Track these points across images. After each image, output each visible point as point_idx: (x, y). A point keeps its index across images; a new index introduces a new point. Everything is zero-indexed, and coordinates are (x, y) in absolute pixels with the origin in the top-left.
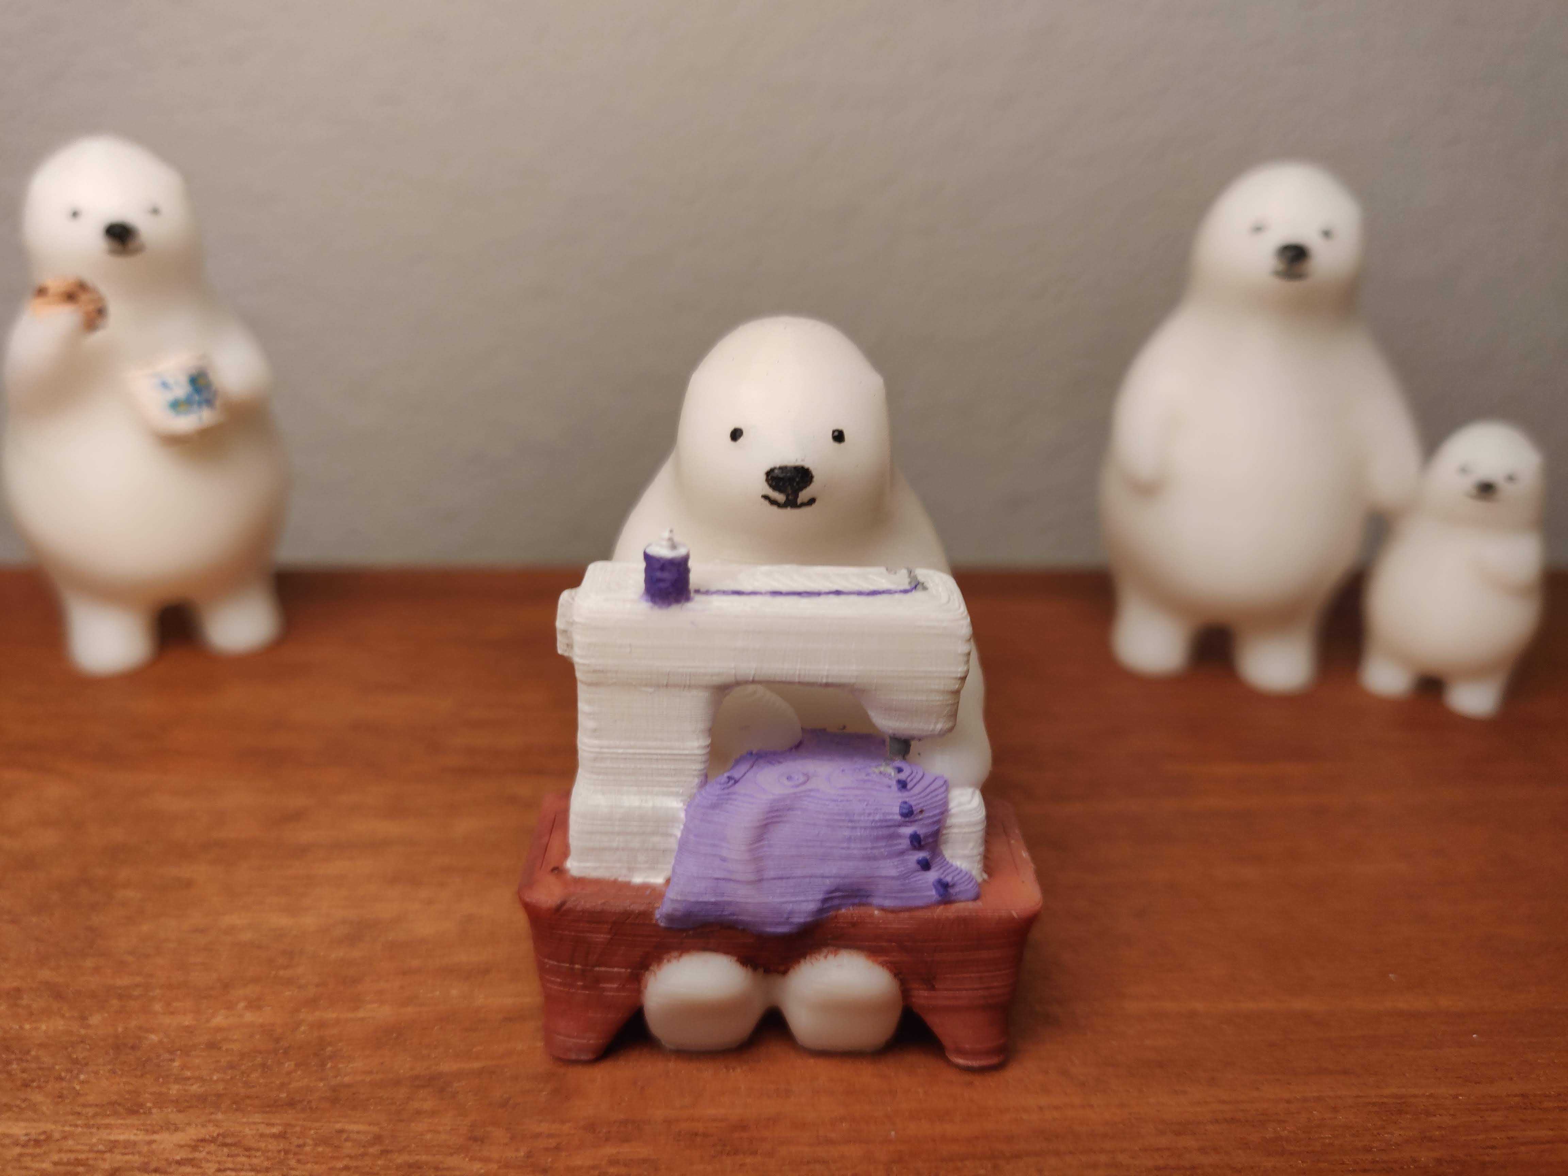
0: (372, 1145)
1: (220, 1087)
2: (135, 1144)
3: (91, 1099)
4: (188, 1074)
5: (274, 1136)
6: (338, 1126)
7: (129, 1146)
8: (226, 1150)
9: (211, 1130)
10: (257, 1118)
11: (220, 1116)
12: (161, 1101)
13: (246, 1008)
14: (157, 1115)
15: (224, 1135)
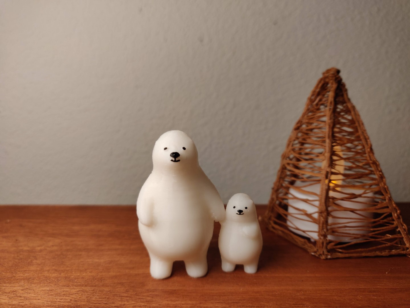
0: (108, 292)
1: (83, 284)
2: (68, 291)
3: (61, 285)
4: (78, 282)
5: (92, 290)
6: (103, 289)
7: (66, 291)
8: (83, 292)
9: (81, 289)
10: (89, 288)
11: (83, 287)
12: (73, 285)
13: (89, 273)
14: (72, 287)
15: (83, 290)
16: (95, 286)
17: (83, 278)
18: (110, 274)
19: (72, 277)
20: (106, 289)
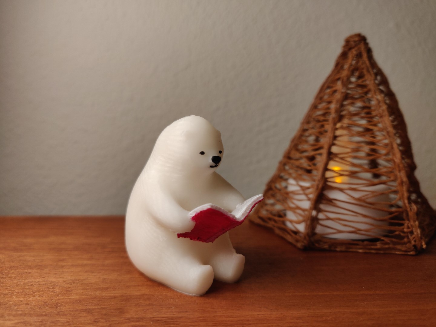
16: (46, 315)
17: (27, 304)
18: (70, 297)
19: (11, 303)
20: (63, 319)
